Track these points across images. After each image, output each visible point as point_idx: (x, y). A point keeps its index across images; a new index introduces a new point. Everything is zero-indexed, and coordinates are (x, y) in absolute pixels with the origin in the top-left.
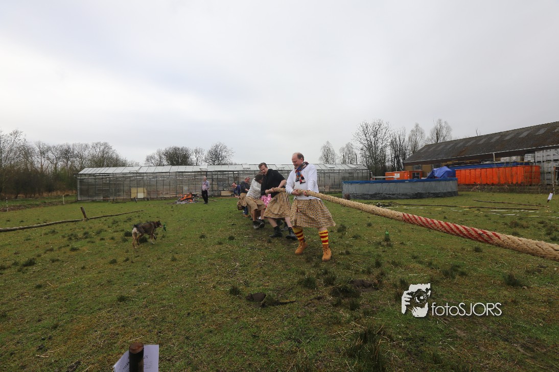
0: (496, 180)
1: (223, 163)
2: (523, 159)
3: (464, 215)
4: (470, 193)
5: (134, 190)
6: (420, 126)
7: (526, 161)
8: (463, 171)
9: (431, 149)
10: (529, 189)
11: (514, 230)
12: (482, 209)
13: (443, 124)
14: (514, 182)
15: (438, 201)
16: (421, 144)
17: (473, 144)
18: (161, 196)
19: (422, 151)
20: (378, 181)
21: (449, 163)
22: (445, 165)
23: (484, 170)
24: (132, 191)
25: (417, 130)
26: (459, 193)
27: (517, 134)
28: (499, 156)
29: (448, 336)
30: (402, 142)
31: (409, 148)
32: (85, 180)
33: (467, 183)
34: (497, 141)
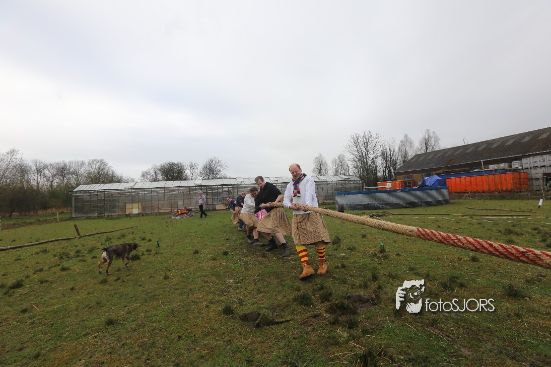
0: (486, 188)
1: (218, 177)
2: (511, 166)
3: (458, 223)
4: (462, 201)
6: (409, 136)
7: (513, 167)
8: (453, 180)
9: (421, 159)
10: (519, 195)
11: (508, 237)
12: (474, 217)
13: (431, 134)
14: (504, 189)
15: (431, 210)
16: (411, 154)
17: (461, 152)
18: (156, 211)
19: (412, 161)
20: (369, 192)
21: (439, 172)
22: (436, 174)
23: (473, 178)
24: (127, 207)
25: (406, 141)
26: (451, 201)
27: (504, 141)
28: (487, 163)
29: (451, 355)
30: (392, 152)
31: (400, 158)
32: (79, 198)
33: (458, 191)
34: (484, 149)
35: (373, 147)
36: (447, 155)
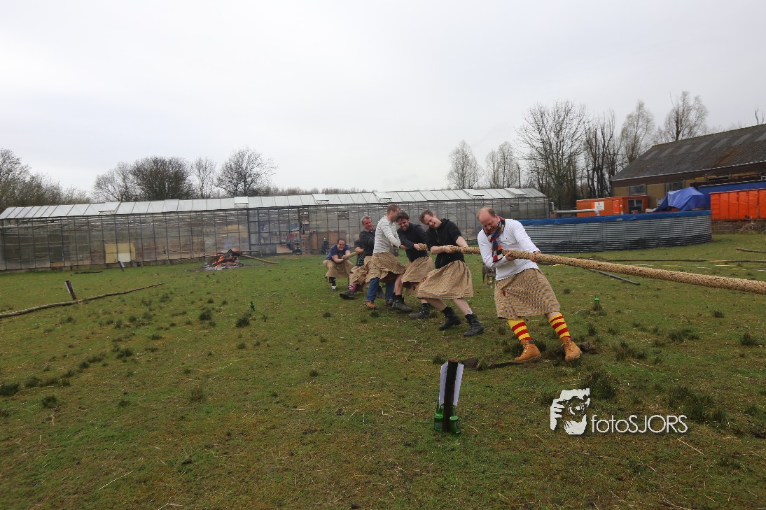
4: (737, 236)
5: (110, 248)
6: (646, 107)
8: (724, 196)
13: (691, 102)
16: (646, 143)
17: (747, 141)
19: (647, 158)
21: (698, 179)
22: (691, 185)
23: (763, 193)
25: (641, 116)
26: (714, 237)
30: (607, 138)
31: (622, 150)
33: (732, 218)
35: (572, 132)
36: (718, 145)
